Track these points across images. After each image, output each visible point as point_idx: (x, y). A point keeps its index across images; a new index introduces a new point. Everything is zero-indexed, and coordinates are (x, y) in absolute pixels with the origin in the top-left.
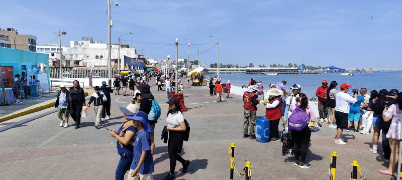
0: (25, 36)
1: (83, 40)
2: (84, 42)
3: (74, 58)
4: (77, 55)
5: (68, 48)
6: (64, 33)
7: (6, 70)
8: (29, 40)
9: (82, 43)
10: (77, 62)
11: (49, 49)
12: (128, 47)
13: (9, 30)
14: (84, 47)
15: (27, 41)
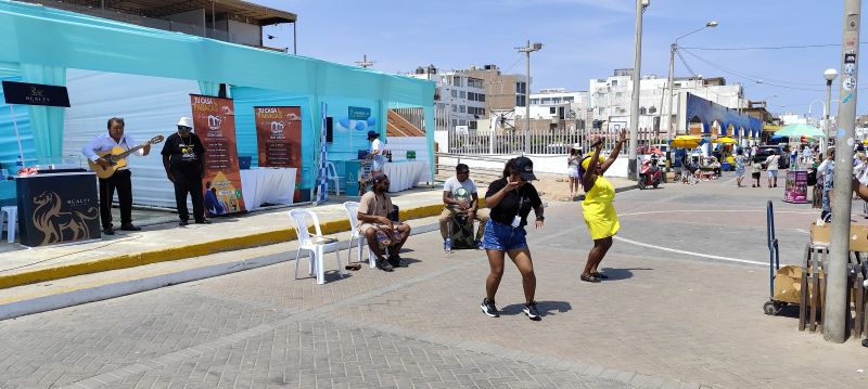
0: (510, 77)
1: (615, 75)
2: (619, 79)
3: (596, 116)
4: (601, 110)
5: (584, 95)
6: (538, 47)
7: (285, 119)
8: (518, 84)
9: (615, 82)
10: (598, 124)
11: (548, 99)
12: (722, 82)
13: (488, 67)
14: (620, 90)
15: (515, 86)
